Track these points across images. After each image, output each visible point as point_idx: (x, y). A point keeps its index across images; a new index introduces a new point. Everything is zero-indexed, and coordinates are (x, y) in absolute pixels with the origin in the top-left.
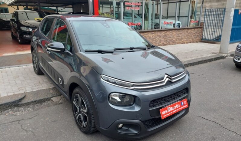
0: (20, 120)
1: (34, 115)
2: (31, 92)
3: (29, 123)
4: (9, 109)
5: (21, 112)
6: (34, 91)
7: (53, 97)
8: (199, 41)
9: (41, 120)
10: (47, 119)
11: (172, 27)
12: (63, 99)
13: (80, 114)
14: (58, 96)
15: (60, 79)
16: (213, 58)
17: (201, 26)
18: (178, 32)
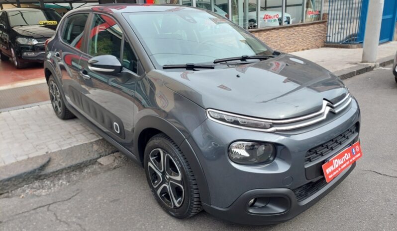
0: (50, 205)
1: (74, 192)
2: (58, 151)
3: (68, 209)
4: (25, 186)
5: (48, 189)
6: (65, 150)
7: (100, 157)
8: (321, 45)
9: (89, 200)
10: (99, 198)
11: (277, 24)
12: (120, 159)
13: (164, 185)
14: (109, 154)
15: (115, 123)
16: (355, 71)
17: (323, 19)
18: (288, 33)
